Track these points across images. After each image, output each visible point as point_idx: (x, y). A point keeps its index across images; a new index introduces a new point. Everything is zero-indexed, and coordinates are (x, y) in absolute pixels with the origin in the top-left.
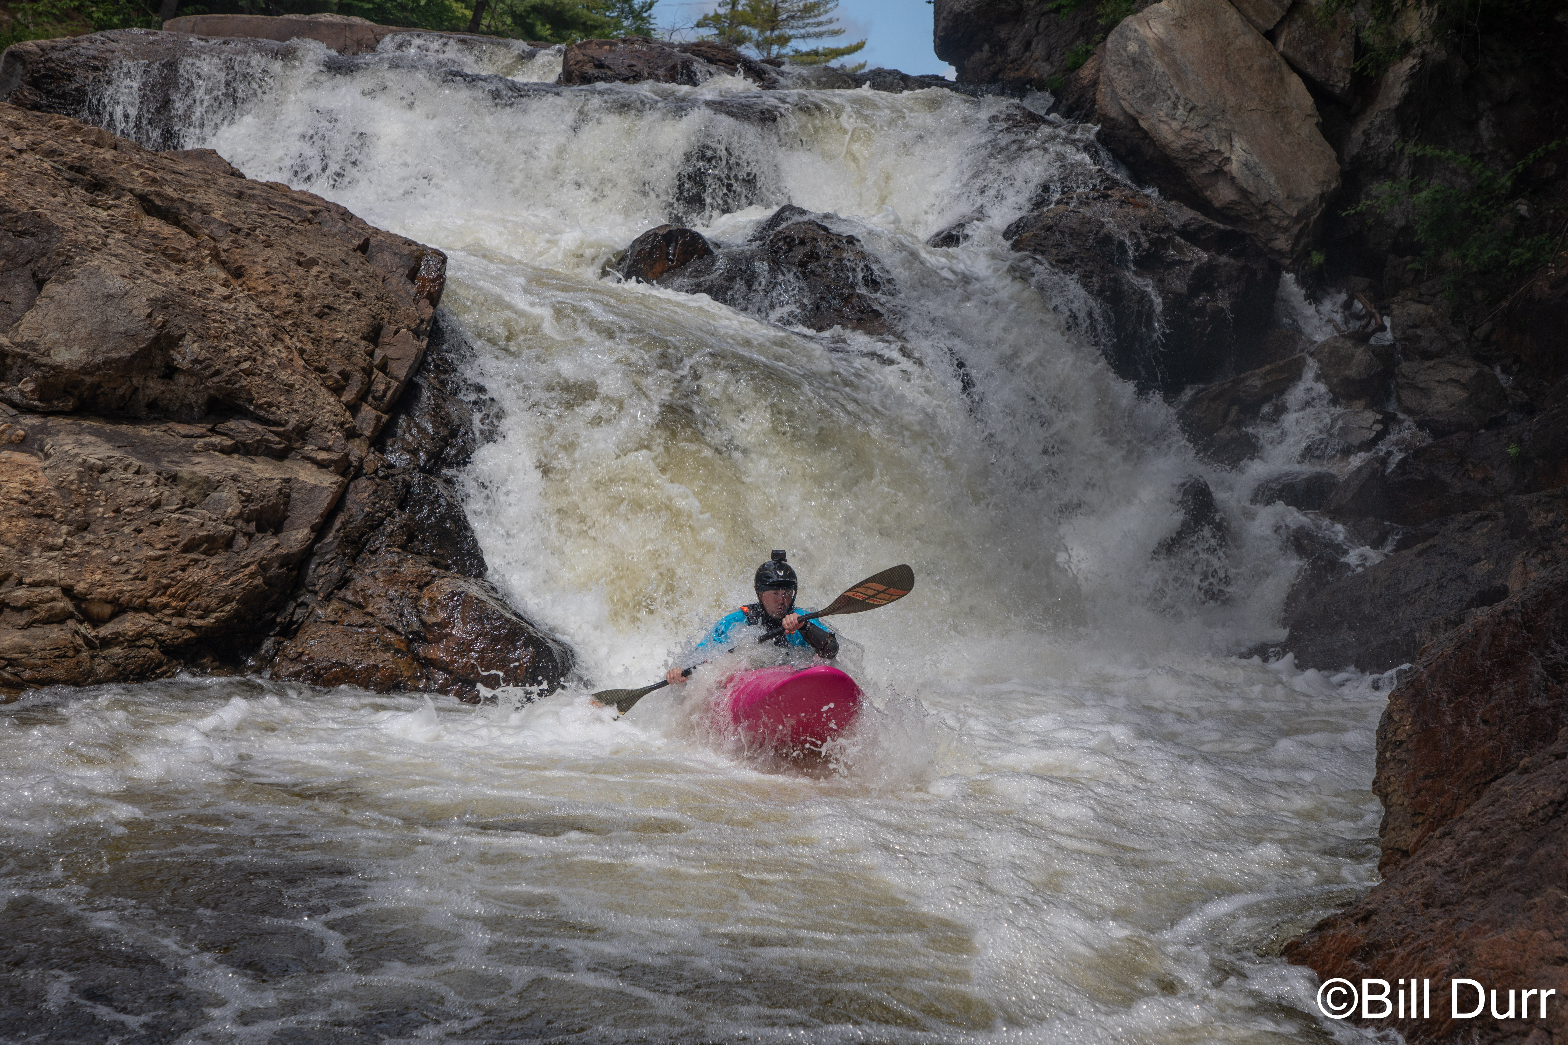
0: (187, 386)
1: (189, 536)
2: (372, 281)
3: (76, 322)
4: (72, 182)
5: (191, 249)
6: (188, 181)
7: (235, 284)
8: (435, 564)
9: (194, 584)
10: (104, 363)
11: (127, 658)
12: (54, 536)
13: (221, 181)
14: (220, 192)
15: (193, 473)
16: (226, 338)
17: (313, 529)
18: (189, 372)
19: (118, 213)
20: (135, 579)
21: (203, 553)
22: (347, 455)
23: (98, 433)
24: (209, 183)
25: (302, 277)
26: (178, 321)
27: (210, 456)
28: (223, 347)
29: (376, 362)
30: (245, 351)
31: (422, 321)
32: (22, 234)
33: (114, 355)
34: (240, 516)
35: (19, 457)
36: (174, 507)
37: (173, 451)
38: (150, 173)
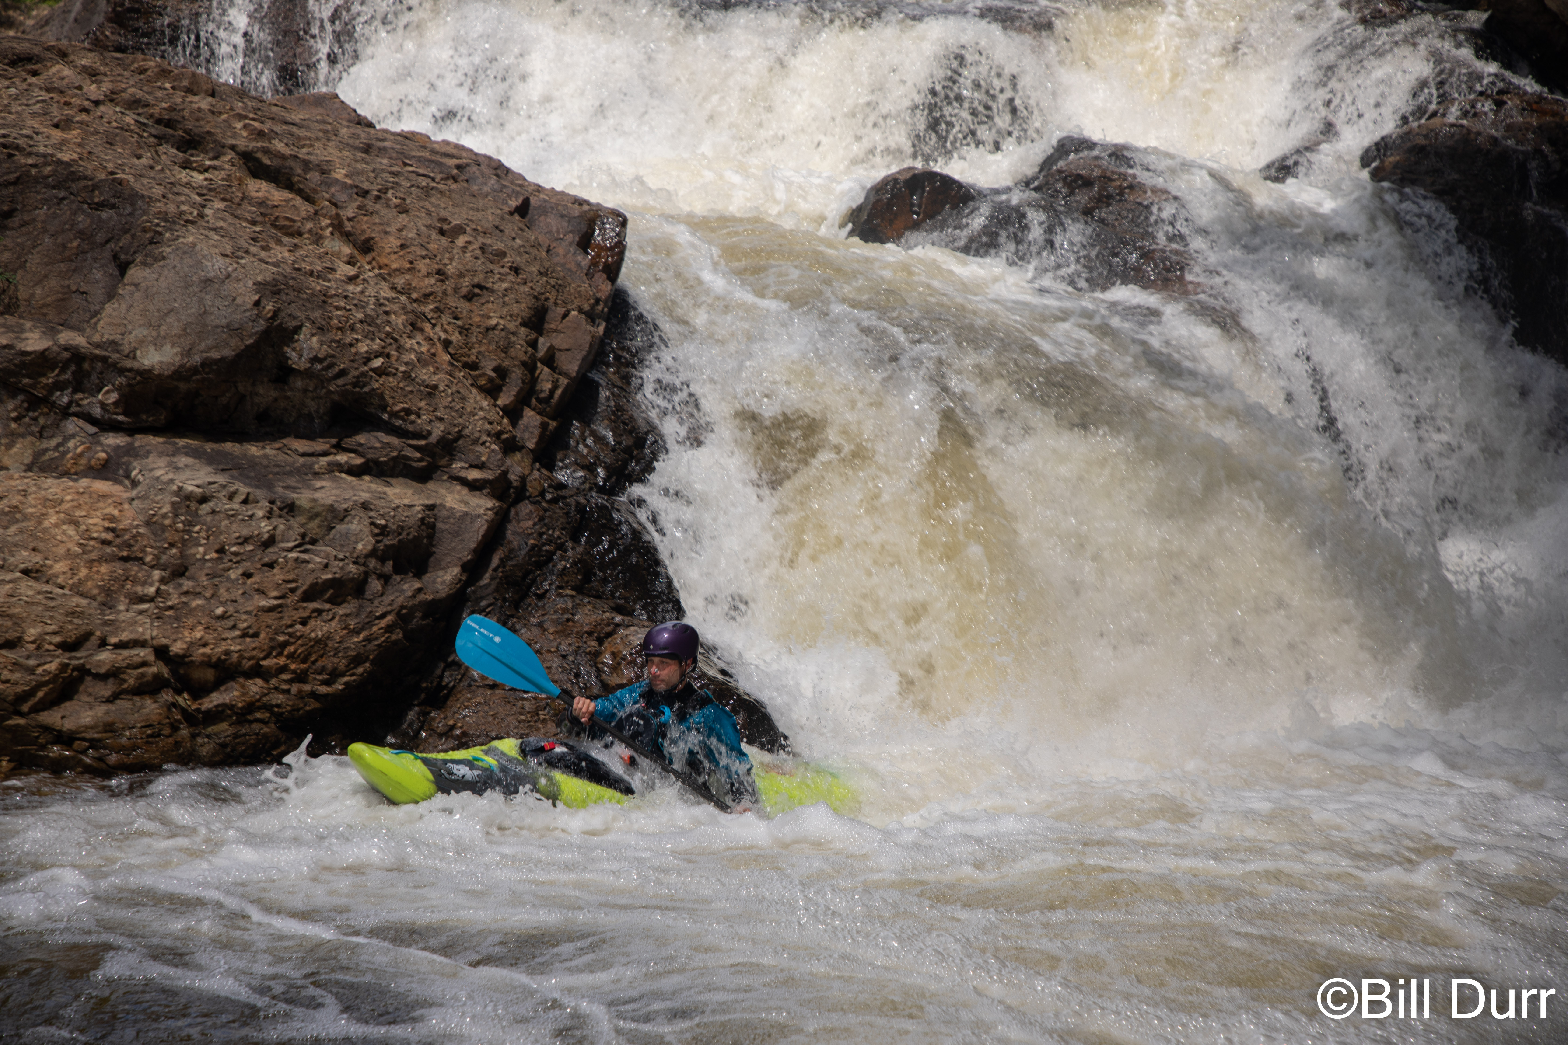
0: (305, 391)
1: (310, 580)
2: (534, 251)
3: (166, 314)
4: (161, 139)
5: (308, 219)
6: (303, 133)
7: (363, 260)
8: (619, 610)
9: (318, 641)
10: (203, 364)
11: (236, 736)
12: (144, 584)
13: (344, 132)
14: (343, 145)
15: (314, 500)
16: (352, 328)
17: (465, 567)
18: (307, 374)
19: (217, 177)
20: (244, 635)
21: (328, 601)
22: (505, 473)
23: (195, 454)
24: (330, 134)
25: (446, 250)
26: (293, 309)
27: (335, 479)
28: (348, 340)
29: (541, 354)
30: (376, 345)
31: (598, 301)
32: (100, 206)
33: (215, 355)
34: (373, 553)
35: (101, 486)
36: (291, 544)
37: (290, 474)
38: (256, 124)
